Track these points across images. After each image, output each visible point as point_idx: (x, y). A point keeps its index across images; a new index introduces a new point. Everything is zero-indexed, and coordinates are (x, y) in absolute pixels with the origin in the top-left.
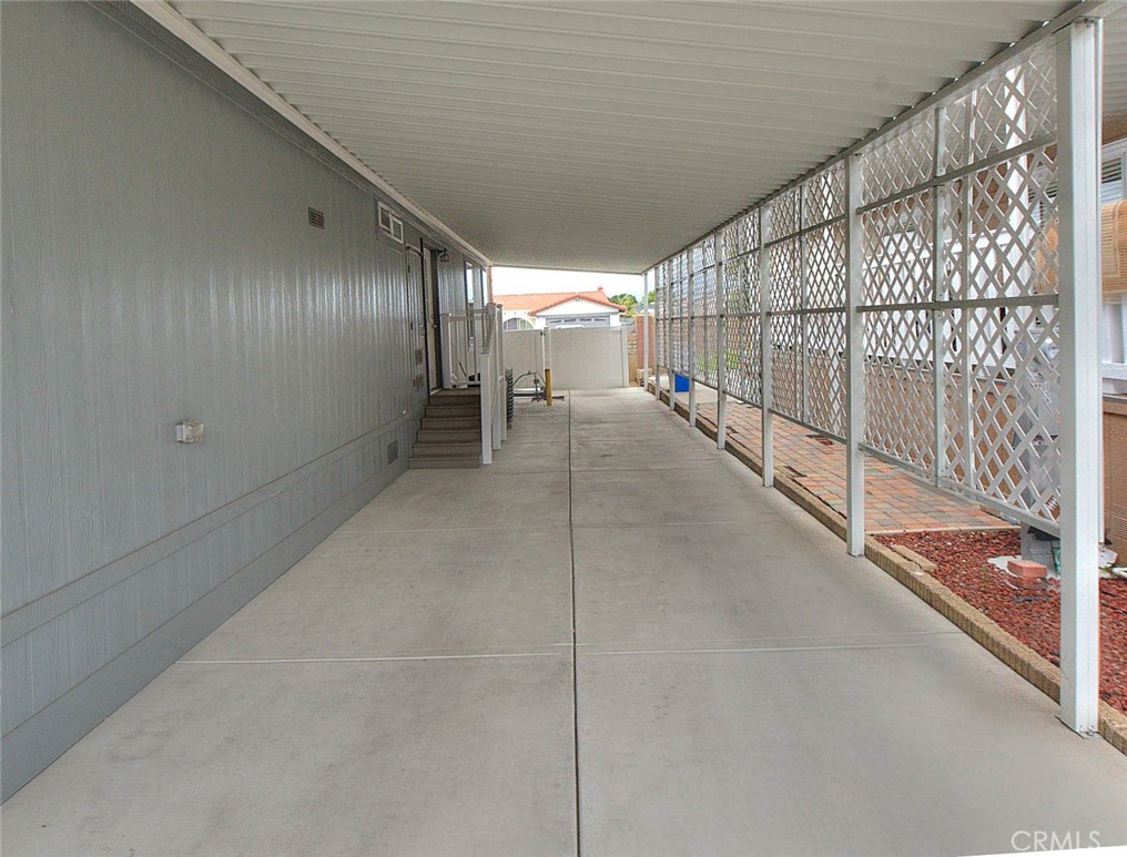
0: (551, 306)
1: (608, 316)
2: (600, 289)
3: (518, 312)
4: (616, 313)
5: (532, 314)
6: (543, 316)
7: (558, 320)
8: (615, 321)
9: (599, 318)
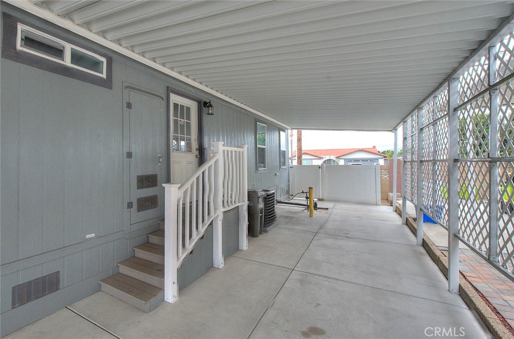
0: (347, 154)
1: (377, 159)
2: (374, 147)
3: (331, 156)
4: (382, 158)
5: (337, 158)
6: (343, 159)
7: (350, 160)
8: (382, 162)
9: (372, 160)
